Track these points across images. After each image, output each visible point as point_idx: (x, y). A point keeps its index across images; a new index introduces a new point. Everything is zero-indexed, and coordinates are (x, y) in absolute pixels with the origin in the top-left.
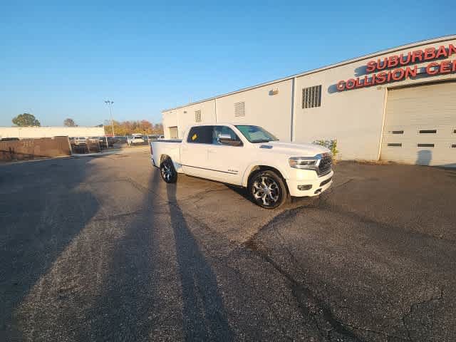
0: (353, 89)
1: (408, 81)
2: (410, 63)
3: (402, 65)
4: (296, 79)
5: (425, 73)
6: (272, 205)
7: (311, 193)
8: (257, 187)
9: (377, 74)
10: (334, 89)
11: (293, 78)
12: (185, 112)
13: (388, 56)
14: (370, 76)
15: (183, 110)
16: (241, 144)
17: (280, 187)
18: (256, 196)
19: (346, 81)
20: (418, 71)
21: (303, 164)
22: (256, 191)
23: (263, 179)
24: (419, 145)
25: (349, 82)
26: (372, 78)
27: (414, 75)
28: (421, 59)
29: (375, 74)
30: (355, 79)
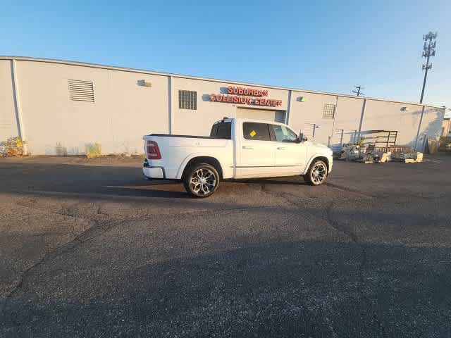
0: (221, 102)
2: (248, 95)
3: (245, 95)
4: (171, 78)
5: (253, 103)
9: (234, 96)
11: (170, 76)
13: (238, 86)
14: (230, 95)
19: (216, 94)
25: (218, 96)
27: (250, 102)
28: (253, 94)
29: (233, 96)
30: (222, 95)
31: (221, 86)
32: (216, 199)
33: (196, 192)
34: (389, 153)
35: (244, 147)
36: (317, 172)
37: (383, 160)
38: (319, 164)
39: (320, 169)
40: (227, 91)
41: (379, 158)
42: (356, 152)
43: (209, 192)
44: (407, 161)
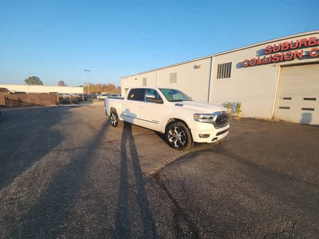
0: (254, 66)
1: (296, 61)
2: (298, 48)
3: (292, 49)
4: (213, 57)
5: (308, 56)
6: (181, 147)
7: (209, 140)
8: (171, 134)
9: (273, 55)
10: (241, 65)
12: (136, 79)
13: (282, 42)
14: (268, 56)
15: (134, 77)
16: (162, 102)
17: (186, 135)
18: (170, 140)
19: (249, 59)
20: (304, 54)
21: (204, 118)
22: (171, 137)
23: (175, 128)
24: (303, 109)
25: (252, 60)
26: (269, 58)
27: (300, 56)
28: (306, 45)
30: (257, 58)
31: (258, 50)
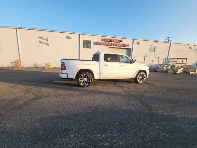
2: (114, 42)
3: (112, 42)
5: (116, 45)
10: (95, 43)
11: (79, 34)
13: (109, 38)
14: (105, 42)
19: (99, 42)
20: (115, 44)
27: (114, 45)
28: (116, 41)
29: (107, 42)
30: (102, 42)
31: (101, 38)
32: (90, 88)
33: (82, 84)
34: (182, 69)
35: (104, 65)
36: (141, 77)
37: (179, 72)
38: (141, 73)
39: (142, 76)
40: (104, 40)
41: (176, 71)
42: (165, 68)
43: (88, 85)
44: (191, 73)
